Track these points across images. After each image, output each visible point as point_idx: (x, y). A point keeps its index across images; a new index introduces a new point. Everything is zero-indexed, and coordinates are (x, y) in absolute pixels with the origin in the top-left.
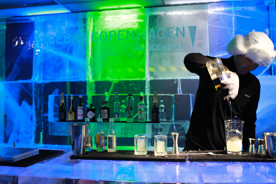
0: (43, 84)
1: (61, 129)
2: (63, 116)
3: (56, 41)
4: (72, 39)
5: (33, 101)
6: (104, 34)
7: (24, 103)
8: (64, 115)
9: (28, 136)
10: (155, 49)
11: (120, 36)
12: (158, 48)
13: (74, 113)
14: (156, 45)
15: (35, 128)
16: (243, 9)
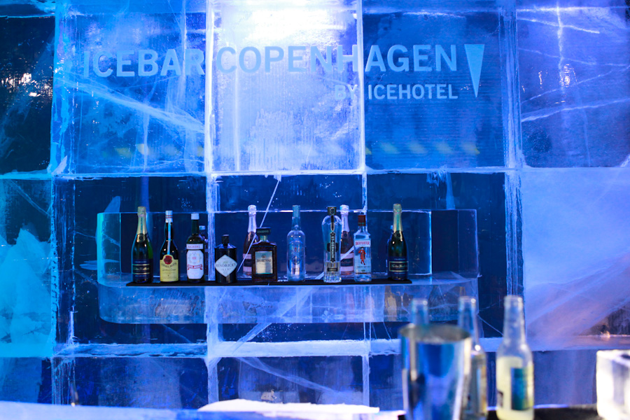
0: (77, 182)
1: (136, 305)
2: (145, 269)
3: (114, 68)
4: (160, 64)
5: (52, 228)
6: (250, 53)
7: (25, 235)
8: (147, 267)
9: (39, 324)
10: (383, 96)
11: (294, 62)
12: (392, 95)
13: (177, 261)
14: (385, 86)
15: (57, 303)
16: (581, 11)
